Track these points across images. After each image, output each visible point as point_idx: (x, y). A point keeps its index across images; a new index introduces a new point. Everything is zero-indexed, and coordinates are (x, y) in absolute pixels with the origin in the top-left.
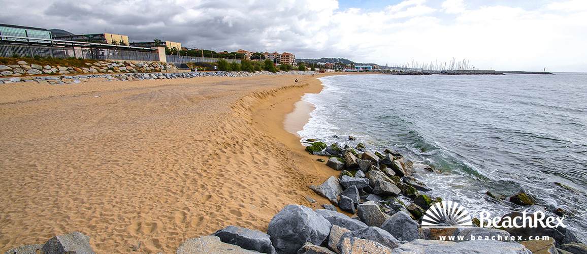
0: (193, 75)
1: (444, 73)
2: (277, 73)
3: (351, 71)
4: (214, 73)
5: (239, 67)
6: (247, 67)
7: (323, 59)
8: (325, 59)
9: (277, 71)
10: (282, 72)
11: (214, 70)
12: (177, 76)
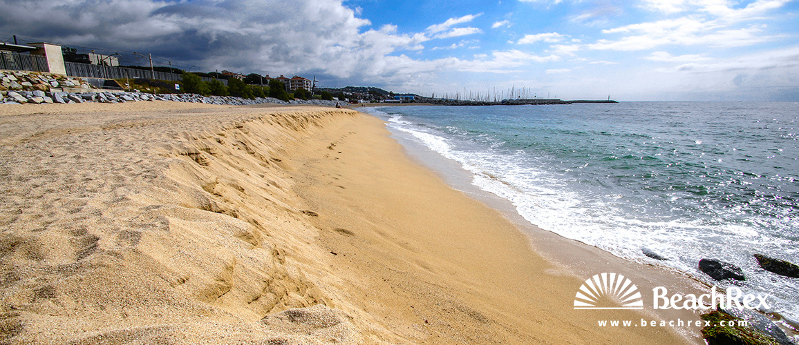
0: (125, 97)
1: (505, 103)
2: (291, 101)
3: (392, 102)
4: (174, 96)
5: (226, 90)
6: (240, 90)
7: (348, 87)
8: (350, 88)
9: (291, 99)
10: (299, 100)
11: (175, 91)
12: (83, 98)
